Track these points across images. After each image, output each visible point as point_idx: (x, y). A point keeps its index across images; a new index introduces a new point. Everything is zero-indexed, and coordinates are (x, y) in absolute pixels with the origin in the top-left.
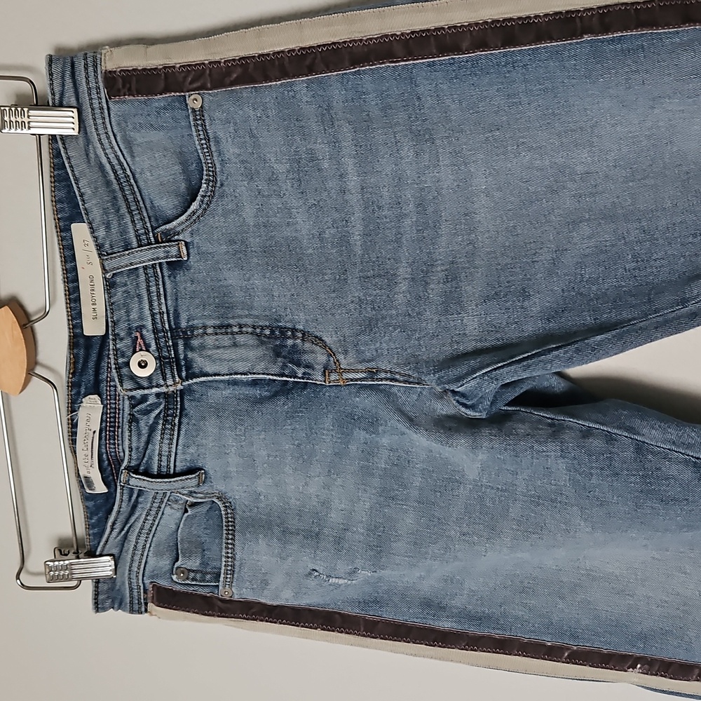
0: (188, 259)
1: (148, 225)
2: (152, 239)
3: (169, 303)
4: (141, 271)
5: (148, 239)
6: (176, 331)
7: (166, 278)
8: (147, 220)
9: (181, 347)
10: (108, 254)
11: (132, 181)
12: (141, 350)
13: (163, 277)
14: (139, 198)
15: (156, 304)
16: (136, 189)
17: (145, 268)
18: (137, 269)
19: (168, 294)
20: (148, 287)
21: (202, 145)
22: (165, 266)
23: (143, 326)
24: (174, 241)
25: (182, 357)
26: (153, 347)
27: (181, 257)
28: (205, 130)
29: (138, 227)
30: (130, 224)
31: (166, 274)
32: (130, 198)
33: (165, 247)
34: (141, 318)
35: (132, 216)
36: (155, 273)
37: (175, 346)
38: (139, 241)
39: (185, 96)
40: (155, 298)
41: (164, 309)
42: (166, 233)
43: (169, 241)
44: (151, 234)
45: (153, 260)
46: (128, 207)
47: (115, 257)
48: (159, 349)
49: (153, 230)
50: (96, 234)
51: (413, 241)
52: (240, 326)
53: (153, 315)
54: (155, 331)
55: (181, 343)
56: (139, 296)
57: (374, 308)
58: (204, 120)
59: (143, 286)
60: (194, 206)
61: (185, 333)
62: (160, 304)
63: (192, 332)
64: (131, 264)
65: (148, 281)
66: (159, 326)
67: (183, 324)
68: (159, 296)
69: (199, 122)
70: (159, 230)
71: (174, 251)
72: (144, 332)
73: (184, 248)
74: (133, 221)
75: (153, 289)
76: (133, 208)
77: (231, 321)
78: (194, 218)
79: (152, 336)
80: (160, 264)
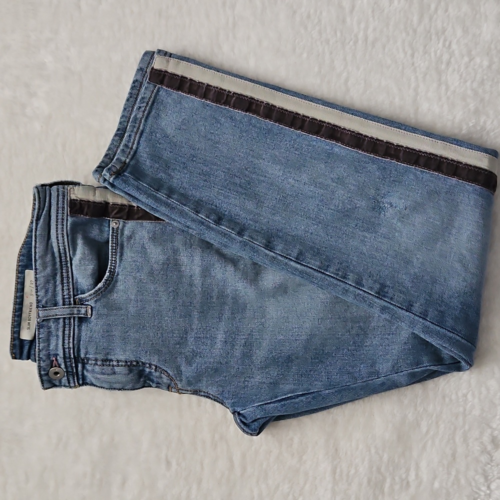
0: (91, 316)
1: (72, 293)
2: (72, 302)
3: (75, 342)
4: (61, 320)
5: (70, 301)
6: (77, 359)
7: (76, 327)
8: (71, 290)
9: (80, 368)
10: (43, 307)
11: (69, 265)
12: (56, 366)
13: (74, 326)
14: (70, 276)
15: (66, 342)
16: (70, 270)
17: (64, 318)
18: (59, 318)
19: (76, 337)
20: (64, 330)
21: (113, 246)
22: (76, 319)
23: (58, 354)
24: (85, 305)
25: (80, 373)
26: (63, 366)
27: (87, 315)
28: (117, 239)
29: (65, 293)
30: (61, 291)
31: (76, 324)
32: (65, 274)
33: (79, 307)
34: (57, 349)
35: (63, 287)
36: (70, 322)
37: (77, 367)
38: (64, 301)
39: (110, 220)
40: (67, 338)
41: (71, 346)
42: (81, 300)
43: (82, 304)
44: (72, 299)
45: (70, 314)
46: (62, 280)
47: (47, 310)
48: (66, 367)
49: (74, 297)
50: (39, 294)
51: (228, 319)
52: (118, 361)
53: (64, 349)
54: (65, 358)
55: (80, 365)
56: (57, 336)
57: (201, 357)
58: (118, 234)
59: (61, 330)
60: (100, 285)
61: (83, 360)
62: (69, 342)
63: (88, 361)
64: (56, 315)
65: (64, 327)
66: (67, 355)
67: (82, 356)
68: (69, 337)
69: (115, 234)
70: (77, 297)
71: (83, 311)
72: (58, 358)
73: (90, 310)
74: (63, 290)
75: (67, 332)
76: (65, 281)
77: (113, 357)
78: (99, 292)
79: (63, 361)
80: (74, 318)
